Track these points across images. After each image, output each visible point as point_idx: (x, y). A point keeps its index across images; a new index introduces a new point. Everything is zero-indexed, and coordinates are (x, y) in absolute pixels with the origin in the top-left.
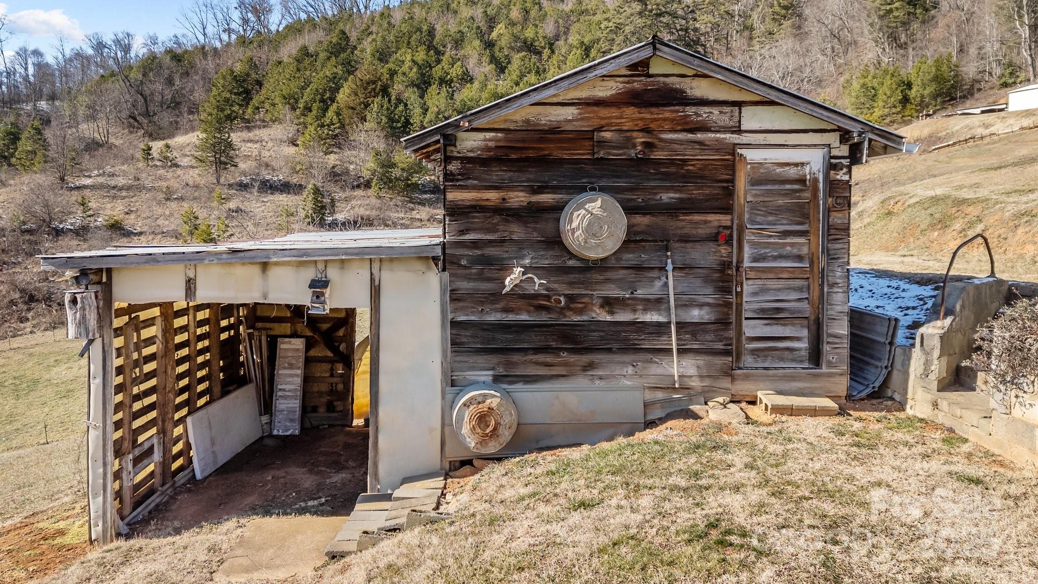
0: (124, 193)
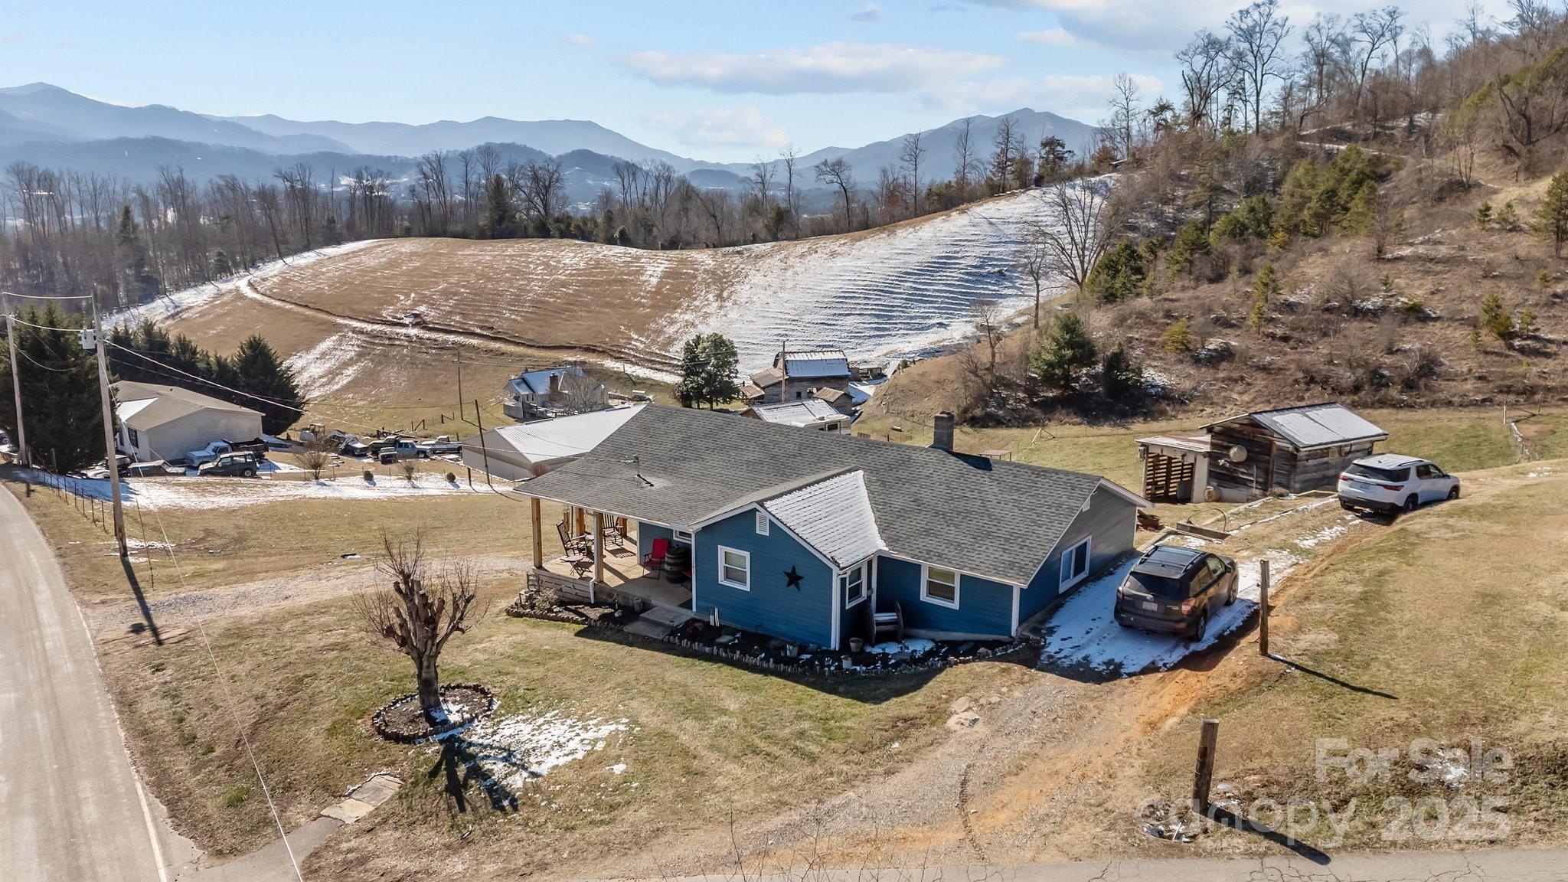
0: (1439, 268)
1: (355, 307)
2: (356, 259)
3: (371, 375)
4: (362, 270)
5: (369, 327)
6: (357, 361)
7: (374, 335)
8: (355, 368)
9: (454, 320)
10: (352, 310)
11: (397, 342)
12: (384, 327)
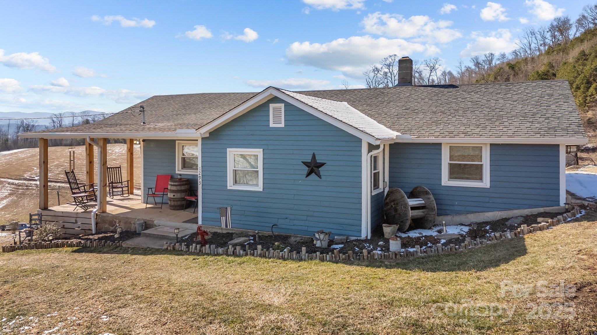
1: (11, 174)
2: (16, 155)
3: (15, 203)
4: (17, 159)
5: (16, 182)
6: (8, 197)
7: (18, 185)
8: (7, 200)
9: (60, 177)
10: (9, 175)
11: (30, 188)
12: (25, 181)
